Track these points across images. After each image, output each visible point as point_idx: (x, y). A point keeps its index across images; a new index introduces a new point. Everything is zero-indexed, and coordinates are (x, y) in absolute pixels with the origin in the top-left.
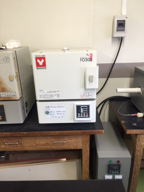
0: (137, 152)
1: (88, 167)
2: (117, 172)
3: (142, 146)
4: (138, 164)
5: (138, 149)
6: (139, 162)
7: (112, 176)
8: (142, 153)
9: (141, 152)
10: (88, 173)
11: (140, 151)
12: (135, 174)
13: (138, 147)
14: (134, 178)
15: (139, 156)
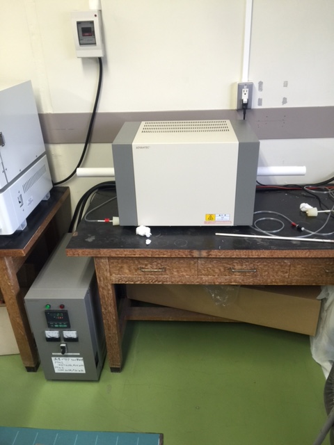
0: (101, 289)
1: (19, 315)
2: (63, 324)
3: (106, 278)
4: (109, 312)
5: (102, 285)
6: (110, 308)
7: (57, 332)
8: (111, 292)
9: (109, 290)
10: (22, 325)
11: (106, 288)
12: (109, 330)
13: (100, 280)
14: (110, 337)
15: (108, 298)
